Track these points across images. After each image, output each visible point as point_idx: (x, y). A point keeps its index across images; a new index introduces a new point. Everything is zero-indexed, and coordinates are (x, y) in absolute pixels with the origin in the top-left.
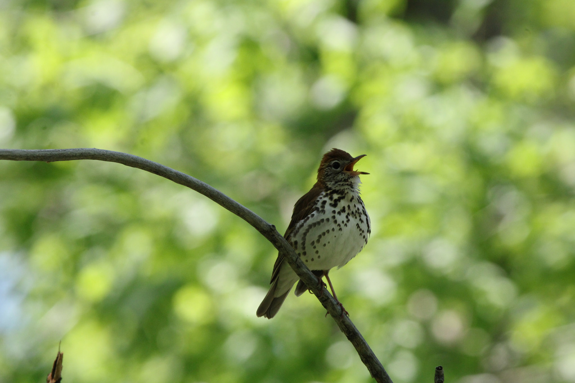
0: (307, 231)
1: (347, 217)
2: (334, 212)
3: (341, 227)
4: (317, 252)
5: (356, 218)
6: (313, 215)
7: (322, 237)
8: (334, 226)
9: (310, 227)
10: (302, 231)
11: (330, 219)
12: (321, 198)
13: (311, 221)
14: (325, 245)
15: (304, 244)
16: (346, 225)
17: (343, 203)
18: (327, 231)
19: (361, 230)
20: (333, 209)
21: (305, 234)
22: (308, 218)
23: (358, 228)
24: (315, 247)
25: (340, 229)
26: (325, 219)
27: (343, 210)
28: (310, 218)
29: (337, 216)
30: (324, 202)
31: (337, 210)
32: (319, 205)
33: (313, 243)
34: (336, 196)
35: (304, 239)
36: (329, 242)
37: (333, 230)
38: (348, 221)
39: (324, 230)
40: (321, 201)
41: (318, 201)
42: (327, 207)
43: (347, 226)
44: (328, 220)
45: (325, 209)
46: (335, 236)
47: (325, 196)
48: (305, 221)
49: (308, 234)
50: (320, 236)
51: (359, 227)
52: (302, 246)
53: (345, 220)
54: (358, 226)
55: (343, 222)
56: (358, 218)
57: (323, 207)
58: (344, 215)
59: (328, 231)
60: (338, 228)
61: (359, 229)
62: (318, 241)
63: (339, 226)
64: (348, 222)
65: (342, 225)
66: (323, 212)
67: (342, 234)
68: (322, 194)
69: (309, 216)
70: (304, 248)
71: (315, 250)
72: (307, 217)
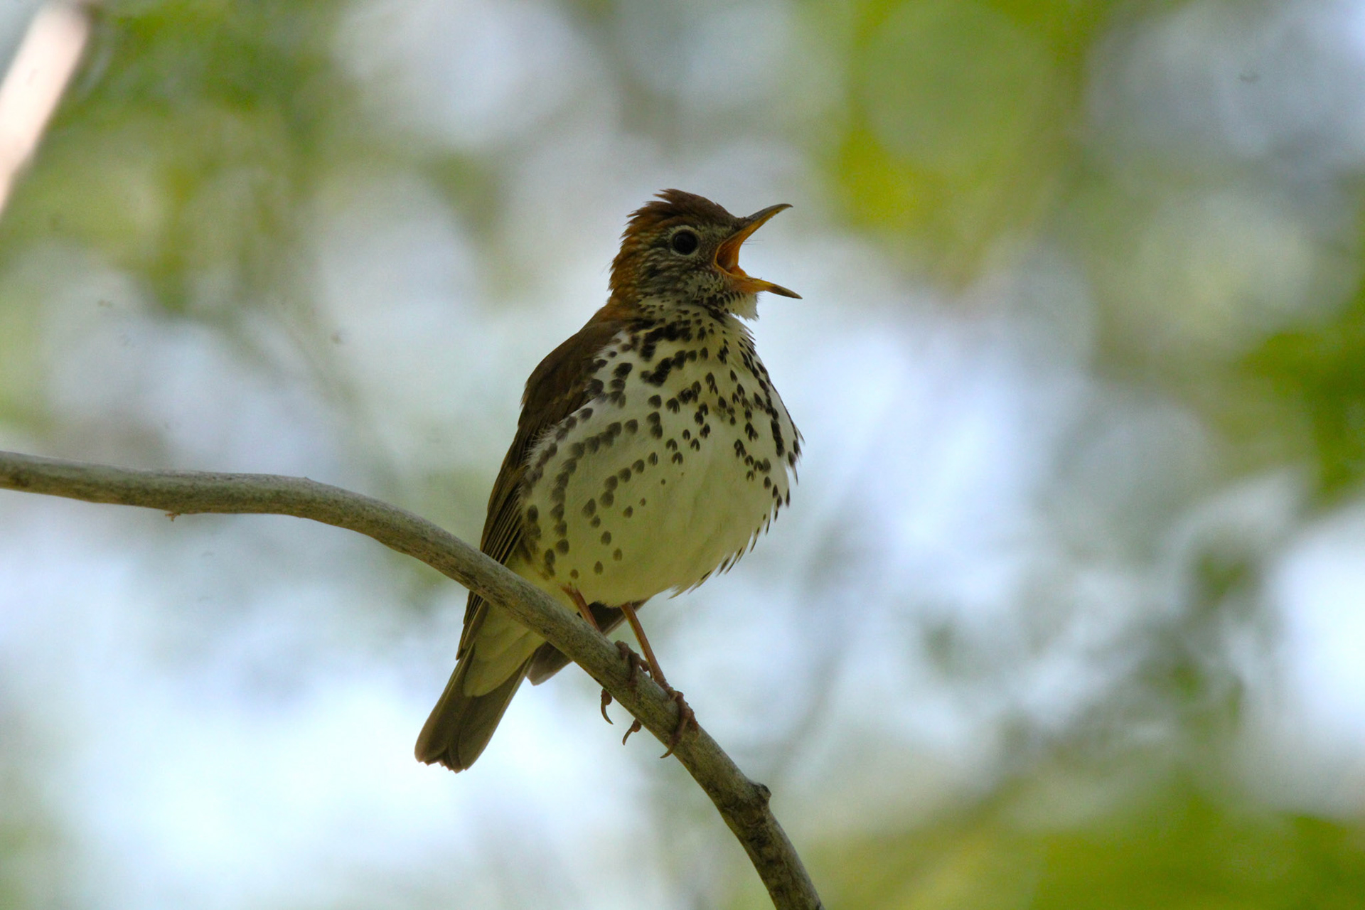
0: (571, 466)
1: (699, 418)
2: (656, 401)
3: (679, 450)
4: (607, 538)
5: (733, 421)
6: (587, 414)
7: (620, 483)
8: (656, 446)
9: (578, 449)
10: (552, 469)
11: (639, 422)
12: (613, 354)
13: (580, 432)
14: (629, 512)
15: (558, 512)
16: (695, 444)
17: (691, 373)
18: (634, 466)
19: (749, 460)
20: (652, 391)
21: (563, 480)
22: (572, 423)
23: (738, 454)
24: (596, 522)
25: (678, 457)
26: (623, 424)
27: (688, 395)
28: (579, 423)
29: (664, 413)
30: (624, 369)
31: (667, 392)
32: (605, 375)
33: (590, 507)
34: (665, 350)
35: (559, 494)
36: (643, 502)
37: (653, 459)
38: (706, 431)
39: (627, 461)
40: (613, 364)
41: (603, 363)
42: (633, 383)
43: (698, 447)
44: (633, 426)
45: (626, 391)
46: (663, 482)
47: (626, 348)
48: (561, 435)
49: (572, 480)
50: (612, 482)
51: (744, 453)
52: (554, 523)
53: (695, 430)
54: (739, 446)
55: (686, 434)
56: (741, 422)
57: (619, 384)
58: (689, 410)
59: (640, 466)
60: (670, 453)
61: (742, 459)
62: (608, 499)
63: (671, 448)
64: (706, 436)
65: (683, 446)
66: (618, 397)
67: (683, 474)
68: (618, 341)
69: (573, 415)
70: (562, 529)
71: (600, 531)
72: (567, 419)
